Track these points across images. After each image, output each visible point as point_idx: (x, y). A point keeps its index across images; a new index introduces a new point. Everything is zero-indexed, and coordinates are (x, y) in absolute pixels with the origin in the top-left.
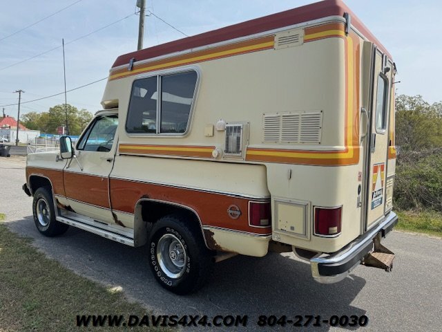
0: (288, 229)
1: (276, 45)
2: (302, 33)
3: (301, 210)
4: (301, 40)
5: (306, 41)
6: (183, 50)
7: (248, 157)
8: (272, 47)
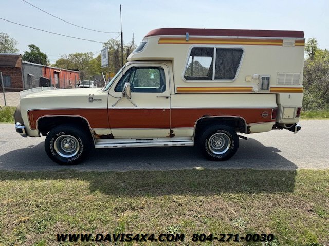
0: (287, 118)
1: (283, 45)
2: (294, 42)
3: (293, 109)
4: (294, 45)
5: (295, 45)
6: (231, 36)
7: (271, 91)
8: (282, 45)
